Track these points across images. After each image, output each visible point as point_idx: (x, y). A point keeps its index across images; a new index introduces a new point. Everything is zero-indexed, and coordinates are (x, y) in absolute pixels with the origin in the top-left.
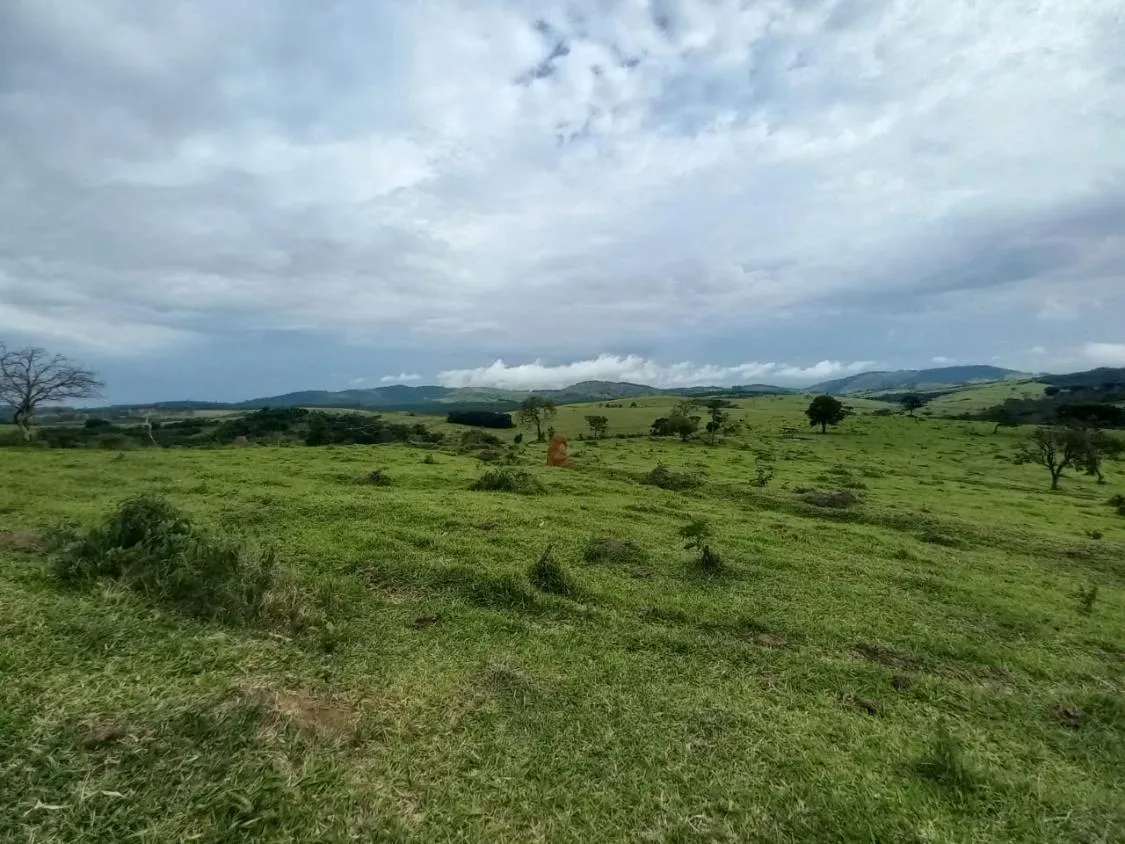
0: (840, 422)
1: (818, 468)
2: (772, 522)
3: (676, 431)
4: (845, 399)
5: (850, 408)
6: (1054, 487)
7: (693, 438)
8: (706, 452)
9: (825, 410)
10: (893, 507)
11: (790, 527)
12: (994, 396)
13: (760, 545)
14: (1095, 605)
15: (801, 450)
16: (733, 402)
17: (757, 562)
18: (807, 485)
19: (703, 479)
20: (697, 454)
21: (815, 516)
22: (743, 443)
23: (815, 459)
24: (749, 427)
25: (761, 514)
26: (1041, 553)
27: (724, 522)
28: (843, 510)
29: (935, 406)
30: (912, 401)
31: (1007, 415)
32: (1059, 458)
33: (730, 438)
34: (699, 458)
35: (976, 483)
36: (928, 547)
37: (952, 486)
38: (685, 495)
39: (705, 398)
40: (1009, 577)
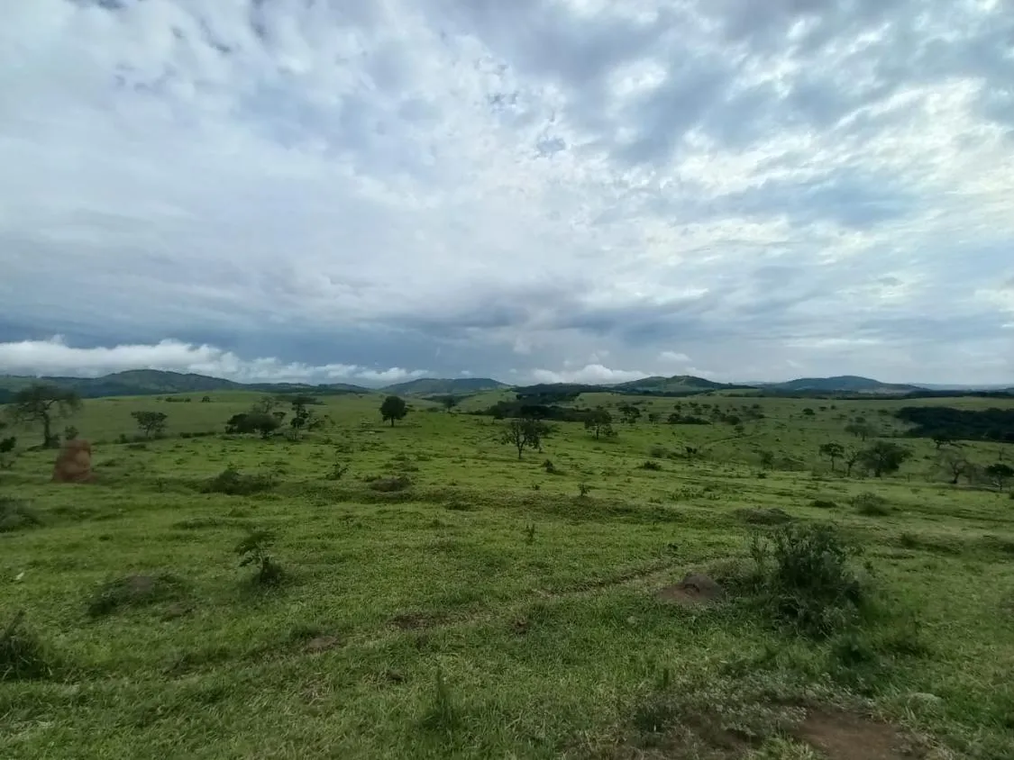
0: (404, 417)
1: (386, 457)
2: (342, 514)
3: (257, 427)
4: (408, 399)
5: (411, 406)
6: (520, 458)
7: (275, 435)
8: (287, 449)
9: (393, 408)
10: (434, 484)
11: (357, 516)
12: (491, 400)
13: (328, 541)
14: (535, 536)
15: (375, 441)
16: (319, 399)
17: (320, 560)
18: (375, 473)
19: (281, 478)
20: (277, 451)
21: (379, 501)
22: (325, 438)
23: (386, 449)
24: (333, 423)
25: (334, 507)
26: (511, 504)
27: (295, 523)
28: (400, 492)
29: (464, 405)
30: (450, 402)
31: (499, 412)
32: (522, 438)
33: (316, 433)
34: (280, 456)
35: (483, 458)
36: (451, 514)
37: (470, 462)
38: (258, 498)
39: (289, 394)
40: (494, 527)
